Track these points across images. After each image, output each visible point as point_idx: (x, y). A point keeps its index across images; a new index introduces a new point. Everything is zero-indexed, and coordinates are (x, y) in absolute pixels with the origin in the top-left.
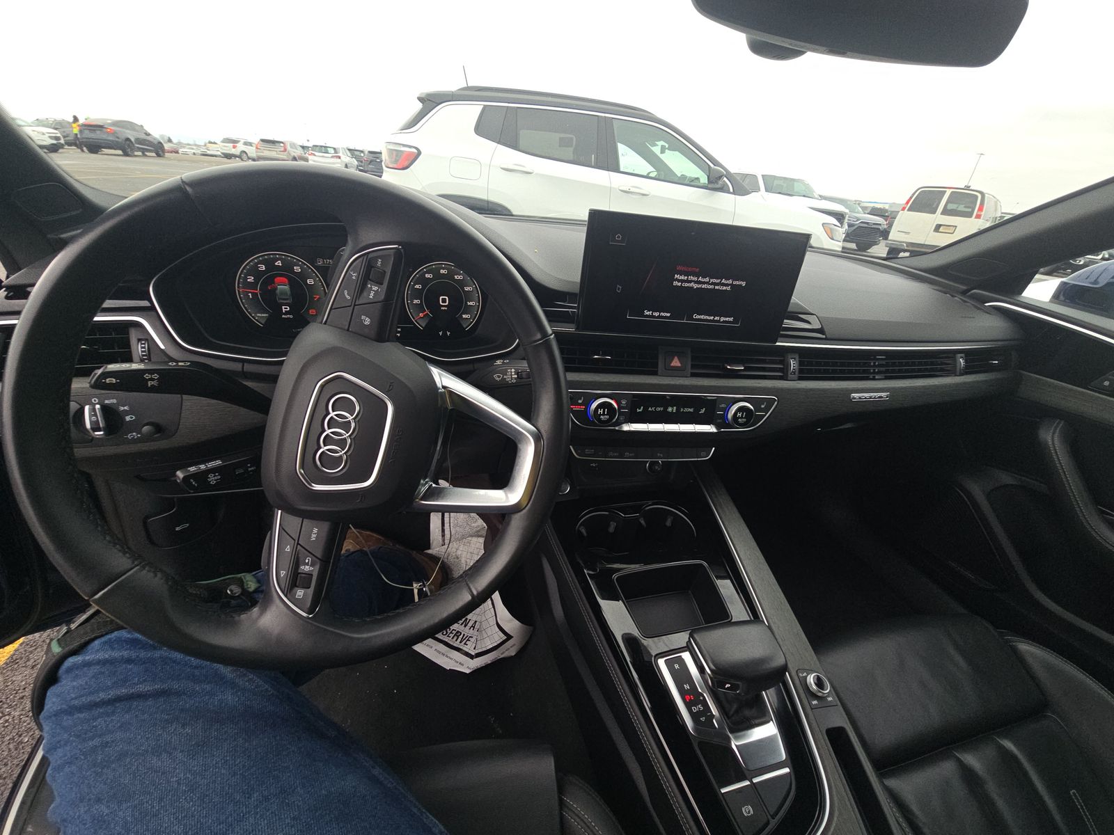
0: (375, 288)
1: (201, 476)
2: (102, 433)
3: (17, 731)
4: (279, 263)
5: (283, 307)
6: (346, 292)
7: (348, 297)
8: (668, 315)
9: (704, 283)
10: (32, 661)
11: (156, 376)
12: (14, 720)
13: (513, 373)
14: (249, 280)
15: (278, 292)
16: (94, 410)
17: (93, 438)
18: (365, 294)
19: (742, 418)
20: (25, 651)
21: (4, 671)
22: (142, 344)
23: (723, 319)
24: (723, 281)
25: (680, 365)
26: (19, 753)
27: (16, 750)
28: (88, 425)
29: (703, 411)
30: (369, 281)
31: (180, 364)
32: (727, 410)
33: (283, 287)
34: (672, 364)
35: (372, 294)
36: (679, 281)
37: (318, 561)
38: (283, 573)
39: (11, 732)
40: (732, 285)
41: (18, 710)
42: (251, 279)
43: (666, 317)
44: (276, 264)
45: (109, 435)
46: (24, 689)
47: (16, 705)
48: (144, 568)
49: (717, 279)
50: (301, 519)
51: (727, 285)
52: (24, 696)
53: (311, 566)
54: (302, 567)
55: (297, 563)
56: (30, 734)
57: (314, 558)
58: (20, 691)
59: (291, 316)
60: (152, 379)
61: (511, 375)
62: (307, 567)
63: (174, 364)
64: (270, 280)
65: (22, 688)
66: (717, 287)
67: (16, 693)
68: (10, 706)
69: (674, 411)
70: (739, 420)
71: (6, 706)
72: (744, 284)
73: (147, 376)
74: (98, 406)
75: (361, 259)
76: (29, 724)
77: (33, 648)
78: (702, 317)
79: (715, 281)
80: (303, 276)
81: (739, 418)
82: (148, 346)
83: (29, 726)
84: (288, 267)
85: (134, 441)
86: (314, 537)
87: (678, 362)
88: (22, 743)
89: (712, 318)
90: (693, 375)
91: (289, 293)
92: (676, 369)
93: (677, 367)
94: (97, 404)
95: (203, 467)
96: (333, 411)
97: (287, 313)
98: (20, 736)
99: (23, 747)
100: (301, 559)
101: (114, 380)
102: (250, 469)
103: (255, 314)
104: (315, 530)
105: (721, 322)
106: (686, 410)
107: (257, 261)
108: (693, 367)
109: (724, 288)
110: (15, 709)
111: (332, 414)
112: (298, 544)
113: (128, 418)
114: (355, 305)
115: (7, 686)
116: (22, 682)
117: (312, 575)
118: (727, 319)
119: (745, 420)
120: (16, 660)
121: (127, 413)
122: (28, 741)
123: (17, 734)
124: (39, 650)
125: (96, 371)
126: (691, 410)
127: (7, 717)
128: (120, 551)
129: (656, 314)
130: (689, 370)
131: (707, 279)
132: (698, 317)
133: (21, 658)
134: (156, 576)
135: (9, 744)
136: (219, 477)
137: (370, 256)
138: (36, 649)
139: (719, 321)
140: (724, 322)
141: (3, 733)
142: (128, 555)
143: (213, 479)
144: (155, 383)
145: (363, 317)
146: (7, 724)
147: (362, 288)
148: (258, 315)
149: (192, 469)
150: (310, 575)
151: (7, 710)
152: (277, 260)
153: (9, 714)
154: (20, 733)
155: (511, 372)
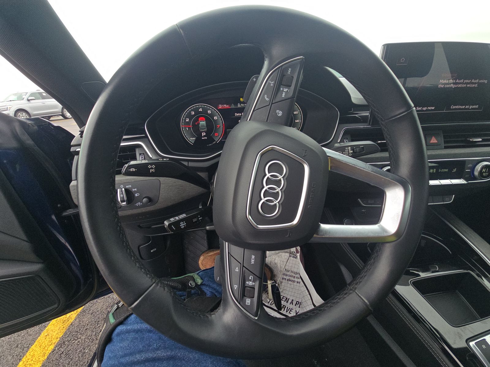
0: (285, 90)
1: (177, 223)
2: (125, 203)
3: (83, 347)
4: (201, 110)
5: (203, 133)
6: (266, 96)
7: (267, 99)
8: (433, 108)
9: (460, 83)
10: (92, 311)
11: (154, 166)
12: (82, 341)
13: (350, 150)
14: (187, 121)
15: (200, 125)
16: (122, 191)
17: (121, 206)
18: (279, 94)
19: (486, 172)
20: (89, 306)
21: (79, 316)
22: (141, 156)
23: (471, 107)
24: (473, 81)
25: (436, 142)
26: (83, 359)
27: (82, 357)
28: (119, 200)
29: (455, 170)
30: (282, 86)
31: (164, 159)
32: (473, 169)
33: (203, 123)
34: (431, 142)
35: (284, 94)
36: (442, 84)
37: (257, 278)
38: (236, 287)
39: (80, 348)
40: (478, 83)
41: (84, 336)
42: (188, 120)
43: (432, 110)
44: (199, 110)
45: (129, 204)
46: (88, 325)
47: (84, 333)
48: (157, 284)
49: (469, 80)
50: (243, 249)
51: (475, 83)
52: (87, 329)
53: (253, 282)
54: (247, 283)
55: (244, 280)
56: (89, 348)
57: (254, 276)
58: (86, 326)
59: (206, 138)
60: (152, 168)
61: (348, 151)
62: (251, 282)
63: (162, 160)
64: (197, 120)
65: (86, 324)
66: (468, 86)
67: (84, 327)
68: (81, 334)
69: (434, 172)
70: (484, 174)
71: (79, 334)
72: (486, 81)
73: (149, 167)
74: (123, 189)
75: (277, 70)
76: (88, 343)
77: (93, 304)
78: (457, 107)
79: (468, 81)
80: (212, 115)
81: (484, 172)
82: (144, 157)
83: (88, 344)
84: (205, 111)
85: (139, 207)
86: (253, 261)
87: (435, 139)
88: (85, 353)
89: (464, 107)
90: (446, 148)
91: (205, 125)
92: (434, 144)
93: (434, 143)
94: (123, 188)
95: (177, 218)
96: (269, 173)
97: (204, 136)
98: (84, 349)
99: (85, 355)
100: (246, 278)
101: (134, 169)
102: (200, 219)
103: (190, 138)
104: (253, 257)
105: (470, 109)
106: (443, 170)
107: (190, 110)
108: (445, 142)
109: (473, 86)
110: (83, 335)
111: (268, 175)
112: (243, 266)
113: (136, 195)
114: (272, 104)
115: (80, 324)
116: (87, 321)
117: (254, 288)
118: (474, 107)
119: (487, 174)
120: (85, 310)
121: (136, 192)
122: (87, 352)
123: (83, 348)
124: (95, 305)
125: (125, 165)
126: (447, 170)
127: (79, 340)
128: (144, 273)
129: (425, 109)
130: (443, 145)
131: (462, 81)
132: (454, 107)
133: (87, 310)
134: (164, 289)
135: (79, 354)
136: (185, 224)
137: (283, 67)
138: (93, 305)
139: (469, 109)
140: (472, 109)
141: (77, 348)
142: (148, 276)
143: (182, 225)
144: (153, 170)
145: (277, 111)
146: (79, 343)
147: (277, 91)
148: (191, 139)
149: (172, 219)
150: (253, 288)
151: (79, 336)
152: (200, 108)
153: (80, 338)
154: (84, 348)
155: (348, 149)
